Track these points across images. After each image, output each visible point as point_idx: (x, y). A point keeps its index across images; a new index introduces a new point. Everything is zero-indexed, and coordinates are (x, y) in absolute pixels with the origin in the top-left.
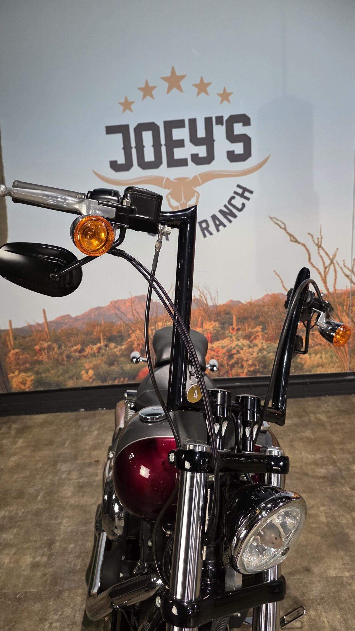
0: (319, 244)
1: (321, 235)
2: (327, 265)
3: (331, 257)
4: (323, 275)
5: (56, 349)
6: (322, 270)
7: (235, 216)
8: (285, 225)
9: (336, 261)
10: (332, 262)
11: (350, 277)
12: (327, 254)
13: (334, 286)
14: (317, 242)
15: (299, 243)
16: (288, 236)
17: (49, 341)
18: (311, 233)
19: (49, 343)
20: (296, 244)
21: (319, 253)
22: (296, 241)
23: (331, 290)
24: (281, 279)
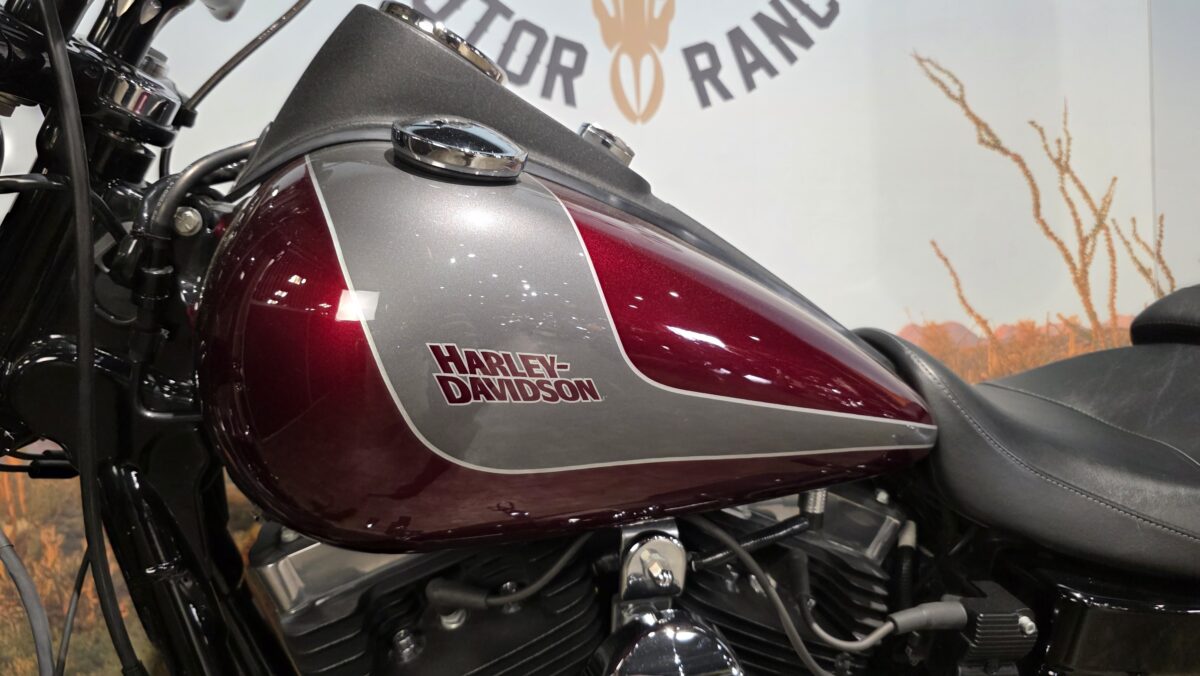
0: (1064, 159)
1: (1067, 132)
2: (1087, 229)
3: (1099, 205)
4: (1079, 265)
5: (51, 553)
6: (1073, 247)
7: (806, 42)
8: (962, 89)
9: (1113, 221)
10: (1101, 224)
11: (1153, 276)
12: (1086, 195)
13: (1112, 306)
14: (1056, 155)
15: (1005, 152)
16: (971, 126)
17: (19, 515)
18: (1040, 123)
19: (23, 525)
20: (996, 153)
21: (1063, 189)
22: (996, 145)
23: (1104, 317)
24: (953, 273)
